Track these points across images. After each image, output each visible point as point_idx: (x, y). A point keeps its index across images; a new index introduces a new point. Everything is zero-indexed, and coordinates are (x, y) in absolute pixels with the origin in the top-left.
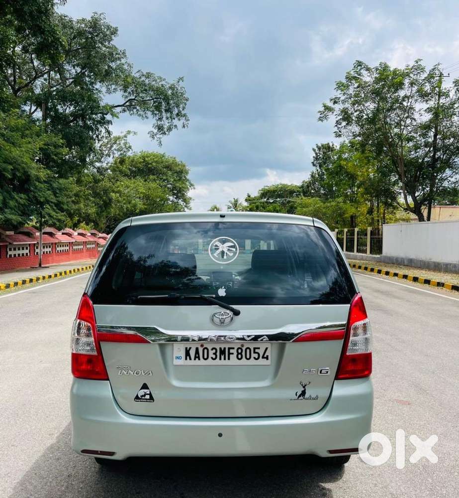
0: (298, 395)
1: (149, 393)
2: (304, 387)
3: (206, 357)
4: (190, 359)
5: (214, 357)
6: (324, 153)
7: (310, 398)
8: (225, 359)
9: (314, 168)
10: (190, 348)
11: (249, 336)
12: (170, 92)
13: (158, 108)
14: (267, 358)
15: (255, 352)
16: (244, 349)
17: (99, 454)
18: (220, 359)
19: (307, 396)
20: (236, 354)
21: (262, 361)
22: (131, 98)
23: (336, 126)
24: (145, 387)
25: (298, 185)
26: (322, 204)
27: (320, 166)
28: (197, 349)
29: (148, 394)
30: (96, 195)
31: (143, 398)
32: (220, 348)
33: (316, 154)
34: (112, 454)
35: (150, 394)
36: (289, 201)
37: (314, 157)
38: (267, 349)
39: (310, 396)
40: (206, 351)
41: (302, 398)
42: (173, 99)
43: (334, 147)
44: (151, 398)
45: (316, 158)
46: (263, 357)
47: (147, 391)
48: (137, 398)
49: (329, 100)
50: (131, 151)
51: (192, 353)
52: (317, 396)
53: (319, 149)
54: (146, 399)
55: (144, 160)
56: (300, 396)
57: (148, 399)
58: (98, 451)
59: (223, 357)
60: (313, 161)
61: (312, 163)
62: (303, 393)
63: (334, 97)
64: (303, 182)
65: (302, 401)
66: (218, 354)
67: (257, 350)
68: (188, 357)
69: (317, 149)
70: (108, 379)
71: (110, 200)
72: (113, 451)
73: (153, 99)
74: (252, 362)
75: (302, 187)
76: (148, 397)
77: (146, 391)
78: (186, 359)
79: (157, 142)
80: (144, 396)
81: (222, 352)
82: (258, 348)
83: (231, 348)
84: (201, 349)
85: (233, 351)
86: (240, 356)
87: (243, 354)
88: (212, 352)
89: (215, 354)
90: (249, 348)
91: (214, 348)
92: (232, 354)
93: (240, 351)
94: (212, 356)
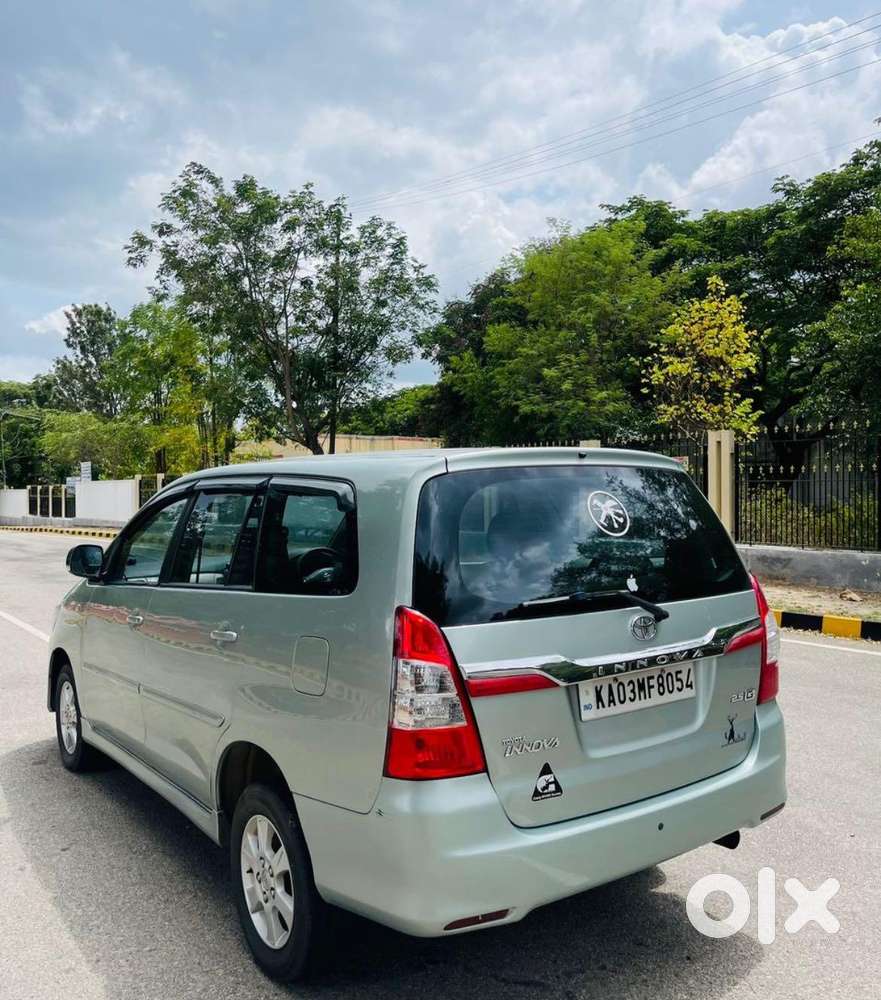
0: (727, 738)
1: (552, 780)
2: (731, 723)
3: (622, 699)
4: (603, 706)
5: (632, 697)
6: (88, 321)
7: (739, 739)
8: (645, 698)
9: (71, 350)
10: (601, 687)
11: (681, 652)
14: (691, 686)
15: (678, 680)
16: (665, 676)
17: (480, 922)
18: (640, 699)
19: (736, 736)
20: (656, 686)
21: (686, 693)
23: (158, 277)
24: (546, 770)
25: (25, 383)
26: (101, 424)
27: (83, 350)
28: (610, 686)
29: (551, 783)
31: (546, 791)
32: (638, 680)
33: (73, 324)
34: (502, 914)
35: (555, 782)
36: (7, 415)
37: (68, 329)
38: (689, 670)
39: (739, 736)
40: (621, 688)
41: (732, 741)
43: (110, 315)
44: (558, 789)
45: (74, 332)
46: (687, 686)
47: (549, 778)
48: (537, 793)
49: (150, 227)
51: (605, 695)
52: (745, 734)
53: (79, 314)
54: (550, 793)
56: (729, 739)
57: (554, 792)
58: (478, 917)
59: (642, 694)
60: (67, 337)
61: (66, 340)
62: (732, 733)
63: (160, 222)
64: (37, 377)
65: (732, 746)
66: (637, 690)
67: (679, 676)
68: (600, 704)
69: (73, 315)
70: (485, 770)
72: (505, 908)
74: (676, 695)
75: (35, 386)
76: (552, 787)
77: (547, 777)
78: (598, 707)
80: (546, 787)
81: (641, 687)
82: (680, 672)
83: (650, 678)
84: (615, 687)
85: (653, 682)
86: (661, 689)
87: (665, 684)
88: (628, 689)
89: (633, 691)
90: (670, 674)
91: (631, 682)
92: (653, 687)
93: (661, 681)
94: (629, 695)
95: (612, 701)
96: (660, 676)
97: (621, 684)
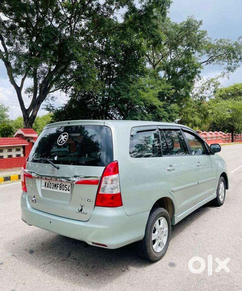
0: (79, 210)
2: (82, 207)
3: (50, 187)
4: (46, 187)
7: (84, 213)
8: (56, 189)
12: (234, 47)
13: (229, 57)
14: (69, 190)
15: (66, 187)
18: (54, 189)
19: (82, 212)
20: (59, 187)
21: (67, 192)
22: (212, 56)
24: (34, 197)
30: (199, 111)
38: (69, 186)
39: (84, 212)
41: (80, 212)
42: (236, 50)
46: (68, 190)
50: (220, 86)
51: (47, 185)
52: (87, 213)
55: (235, 88)
56: (80, 211)
57: (35, 202)
62: (81, 210)
65: (80, 214)
67: (66, 186)
70: (27, 192)
71: (207, 113)
73: (225, 53)
74: (64, 191)
79: (227, 78)
80: (34, 200)
81: (55, 186)
82: (67, 185)
83: (58, 184)
84: (49, 183)
85: (58, 185)
86: (60, 188)
87: (62, 187)
88: (52, 185)
89: (53, 186)
90: (63, 185)
91: (53, 184)
92: (58, 187)
93: (61, 186)
94: (52, 187)
95: (48, 187)
96: (60, 185)
97: (51, 183)
